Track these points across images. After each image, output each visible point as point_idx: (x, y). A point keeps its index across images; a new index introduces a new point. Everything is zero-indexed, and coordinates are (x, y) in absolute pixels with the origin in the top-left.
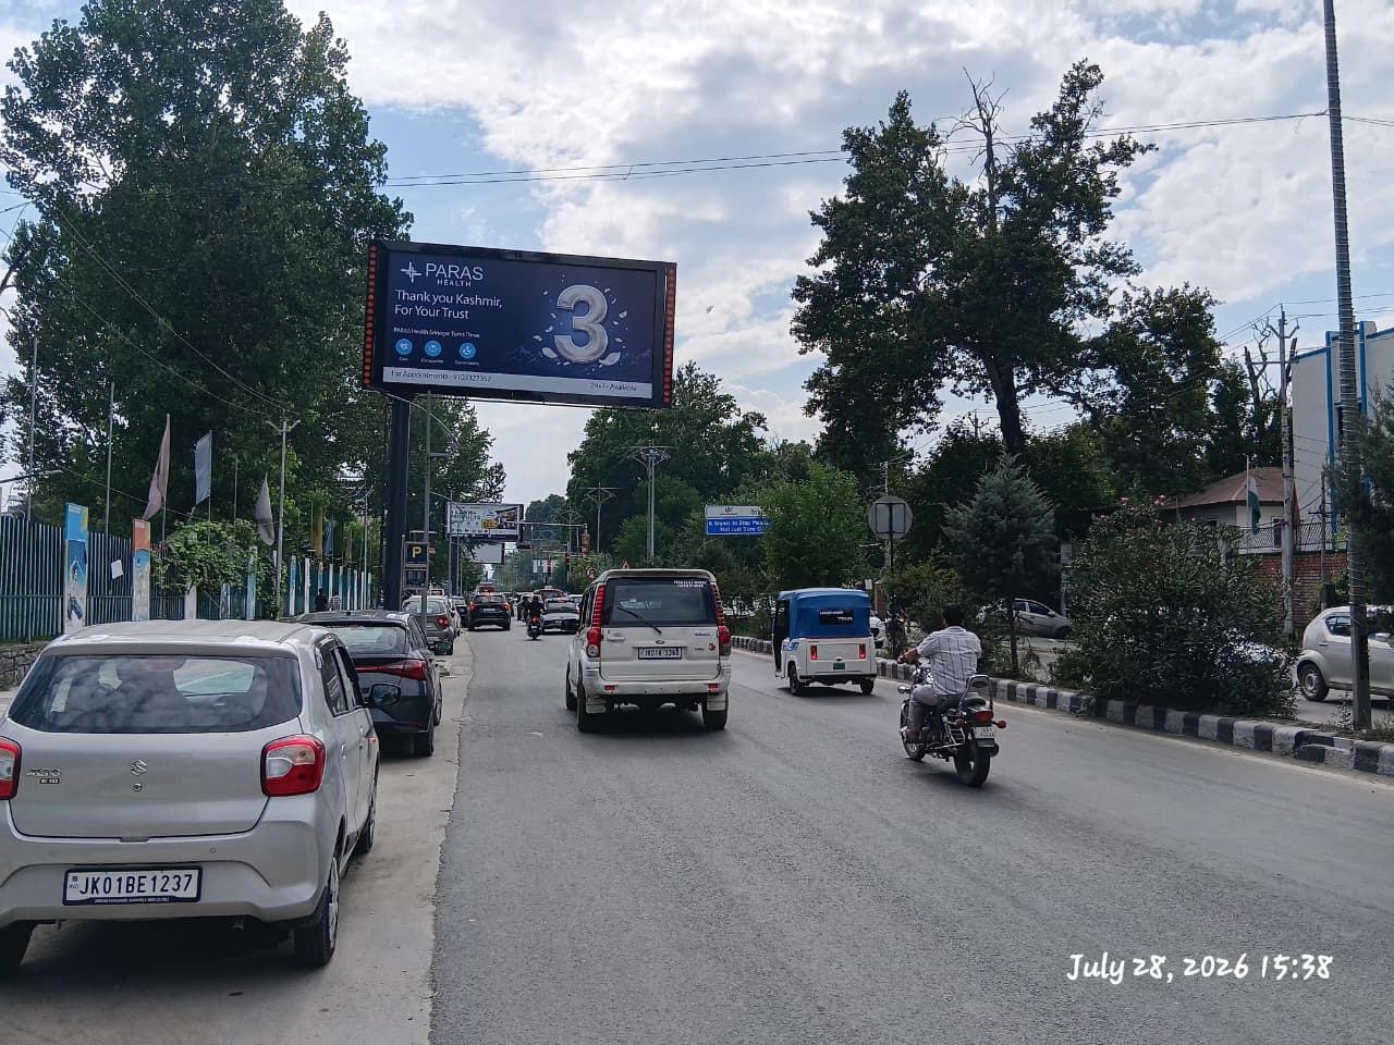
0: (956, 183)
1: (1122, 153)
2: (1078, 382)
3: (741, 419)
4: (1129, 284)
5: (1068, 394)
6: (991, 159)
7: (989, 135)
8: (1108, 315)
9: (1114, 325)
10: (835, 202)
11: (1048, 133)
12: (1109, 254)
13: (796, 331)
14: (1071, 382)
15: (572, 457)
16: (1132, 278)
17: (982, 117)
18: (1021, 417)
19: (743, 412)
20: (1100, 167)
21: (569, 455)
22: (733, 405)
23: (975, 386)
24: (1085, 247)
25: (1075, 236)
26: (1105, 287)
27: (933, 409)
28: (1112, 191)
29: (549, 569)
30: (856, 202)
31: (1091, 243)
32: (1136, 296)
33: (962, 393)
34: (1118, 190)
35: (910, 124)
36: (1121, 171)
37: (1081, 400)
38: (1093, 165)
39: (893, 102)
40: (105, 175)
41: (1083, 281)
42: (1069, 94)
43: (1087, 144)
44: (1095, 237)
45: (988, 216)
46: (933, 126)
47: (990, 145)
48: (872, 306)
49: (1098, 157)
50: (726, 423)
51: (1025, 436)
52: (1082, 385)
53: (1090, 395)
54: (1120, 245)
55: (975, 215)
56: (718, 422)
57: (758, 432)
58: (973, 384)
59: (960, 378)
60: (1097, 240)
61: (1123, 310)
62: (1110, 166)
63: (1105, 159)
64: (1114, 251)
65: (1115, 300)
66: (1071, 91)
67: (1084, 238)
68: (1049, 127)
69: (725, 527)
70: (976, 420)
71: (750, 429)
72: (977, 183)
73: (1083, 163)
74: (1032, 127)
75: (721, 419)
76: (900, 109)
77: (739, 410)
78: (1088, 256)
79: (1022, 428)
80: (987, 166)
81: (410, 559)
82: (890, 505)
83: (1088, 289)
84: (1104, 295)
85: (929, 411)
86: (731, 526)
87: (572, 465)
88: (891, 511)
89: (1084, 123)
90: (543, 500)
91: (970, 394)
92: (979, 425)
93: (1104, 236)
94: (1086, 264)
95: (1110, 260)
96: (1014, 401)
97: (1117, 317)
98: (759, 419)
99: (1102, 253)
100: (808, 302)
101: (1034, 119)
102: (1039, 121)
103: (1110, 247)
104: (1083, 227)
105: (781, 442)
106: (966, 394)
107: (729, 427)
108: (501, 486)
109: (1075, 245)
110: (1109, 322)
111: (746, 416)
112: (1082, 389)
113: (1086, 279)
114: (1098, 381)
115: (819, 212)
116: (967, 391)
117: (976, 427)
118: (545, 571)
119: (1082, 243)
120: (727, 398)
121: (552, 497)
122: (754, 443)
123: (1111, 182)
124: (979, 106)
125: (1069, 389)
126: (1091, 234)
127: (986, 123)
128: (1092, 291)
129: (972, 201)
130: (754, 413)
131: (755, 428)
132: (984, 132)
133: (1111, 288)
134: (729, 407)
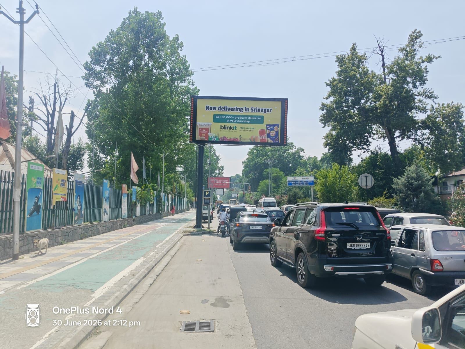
0: (372, 72)
1: (430, 59)
2: (416, 135)
3: (296, 150)
4: (434, 102)
5: (413, 139)
6: (384, 64)
7: (383, 56)
8: (426, 112)
9: (428, 116)
10: (333, 78)
11: (404, 54)
12: (426, 92)
13: (321, 120)
14: (414, 135)
15: (243, 163)
16: (435, 100)
17: (380, 50)
18: (397, 146)
19: (297, 148)
20: (422, 64)
21: (243, 162)
22: (293, 145)
23: (380, 137)
24: (418, 90)
25: (415, 86)
26: (425, 103)
27: (368, 145)
28: (426, 72)
29: (238, 196)
30: (340, 78)
31: (420, 89)
32: (435, 106)
33: (375, 139)
34: (428, 71)
35: (356, 54)
36: (429, 65)
37: (417, 141)
38: (419, 64)
39: (351, 47)
40: (113, 82)
41: (417, 102)
42: (411, 41)
43: (417, 57)
44: (422, 86)
45: (383, 82)
46: (365, 54)
47: (383, 59)
48: (347, 111)
49: (421, 61)
50: (291, 151)
51: (398, 153)
52: (417, 135)
53: (421, 139)
54: (430, 89)
55: (379, 81)
56: (289, 151)
57: (301, 154)
58: (379, 136)
59: (374, 134)
60: (422, 88)
61: (431, 111)
62: (425, 64)
63: (423, 62)
64: (428, 91)
65: (429, 107)
66: (412, 40)
67: (418, 87)
68: (405, 51)
69: (294, 183)
70: (380, 148)
71: (299, 153)
72: (379, 71)
73: (416, 63)
74: (399, 52)
75: (290, 150)
76: (354, 49)
77: (295, 147)
78: (419, 93)
79: (397, 150)
80: (383, 66)
81: (205, 196)
82: (366, 177)
83: (419, 104)
84: (424, 106)
85: (367, 145)
86: (296, 183)
87: (244, 165)
88: (366, 179)
89: (417, 50)
90: (234, 176)
91: (378, 139)
92: (381, 149)
93: (425, 86)
94: (418, 96)
95: (427, 94)
96: (394, 142)
97: (429, 113)
98: (302, 150)
99: (424, 92)
100: (325, 111)
101: (399, 50)
102: (401, 50)
103: (426, 90)
104: (418, 84)
105: (308, 157)
106: (376, 139)
107: (292, 152)
108: (223, 172)
109: (414, 90)
110: (426, 115)
111: (298, 149)
112: (418, 137)
113: (418, 101)
114: (423, 134)
115: (328, 82)
116: (377, 138)
117: (380, 150)
118: (236, 197)
119: (417, 89)
120: (292, 143)
121: (237, 175)
122: (300, 157)
123: (426, 69)
124: (379, 46)
125: (413, 137)
126: (420, 86)
127: (382, 52)
128: (420, 104)
129: (378, 77)
130: (300, 148)
131: (301, 152)
132: (381, 55)
133: (427, 103)
134: (292, 146)
